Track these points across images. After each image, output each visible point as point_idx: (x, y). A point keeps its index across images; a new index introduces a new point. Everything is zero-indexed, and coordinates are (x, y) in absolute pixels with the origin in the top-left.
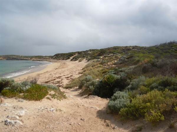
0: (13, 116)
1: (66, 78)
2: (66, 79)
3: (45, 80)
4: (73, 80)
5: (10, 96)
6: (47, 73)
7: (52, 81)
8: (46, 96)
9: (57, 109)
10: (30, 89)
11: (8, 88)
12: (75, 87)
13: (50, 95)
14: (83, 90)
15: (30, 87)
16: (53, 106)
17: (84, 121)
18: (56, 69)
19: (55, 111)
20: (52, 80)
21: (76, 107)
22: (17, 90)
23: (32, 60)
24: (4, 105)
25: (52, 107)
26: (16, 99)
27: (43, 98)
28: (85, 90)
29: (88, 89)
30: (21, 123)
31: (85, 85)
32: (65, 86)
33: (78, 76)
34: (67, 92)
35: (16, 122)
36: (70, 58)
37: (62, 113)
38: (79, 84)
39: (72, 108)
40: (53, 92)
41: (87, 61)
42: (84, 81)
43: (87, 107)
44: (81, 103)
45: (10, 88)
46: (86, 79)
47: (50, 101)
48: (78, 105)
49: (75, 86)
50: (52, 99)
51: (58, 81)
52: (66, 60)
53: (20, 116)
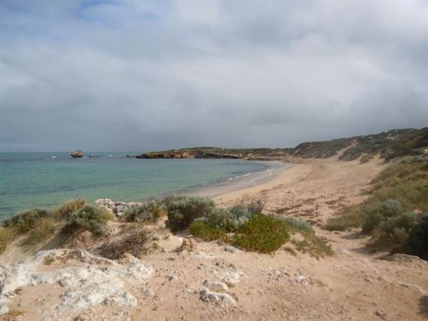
0: (216, 283)
1: (327, 203)
2: (327, 206)
3: (276, 206)
4: (347, 209)
5: (207, 237)
6: (280, 188)
7: (294, 210)
8: (284, 243)
9: (313, 278)
10: (248, 224)
11: (203, 219)
12: (354, 229)
13: (293, 242)
14: (377, 239)
15: (247, 220)
16: (301, 270)
17: (384, 319)
18: (300, 181)
19: (307, 284)
20: (293, 207)
21: (361, 279)
22: (221, 224)
23: (247, 158)
24: (196, 256)
25: (301, 274)
26: (219, 244)
27: (277, 249)
28: (381, 238)
29: (389, 236)
30: (234, 301)
31: (382, 223)
32: (325, 223)
33: (360, 200)
34: (333, 239)
35: (223, 298)
36: (338, 152)
37: (324, 290)
38: (363, 221)
39: (351, 281)
40: (298, 237)
41: (383, 160)
42: (378, 214)
43: (392, 284)
44: (375, 272)
45: (207, 219)
46: (385, 208)
47: (292, 257)
48: (366, 276)
49: (352, 226)
50: (299, 253)
51: (307, 211)
52: (326, 158)
53: (230, 286)
